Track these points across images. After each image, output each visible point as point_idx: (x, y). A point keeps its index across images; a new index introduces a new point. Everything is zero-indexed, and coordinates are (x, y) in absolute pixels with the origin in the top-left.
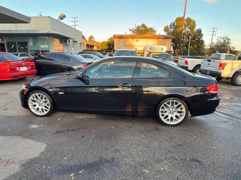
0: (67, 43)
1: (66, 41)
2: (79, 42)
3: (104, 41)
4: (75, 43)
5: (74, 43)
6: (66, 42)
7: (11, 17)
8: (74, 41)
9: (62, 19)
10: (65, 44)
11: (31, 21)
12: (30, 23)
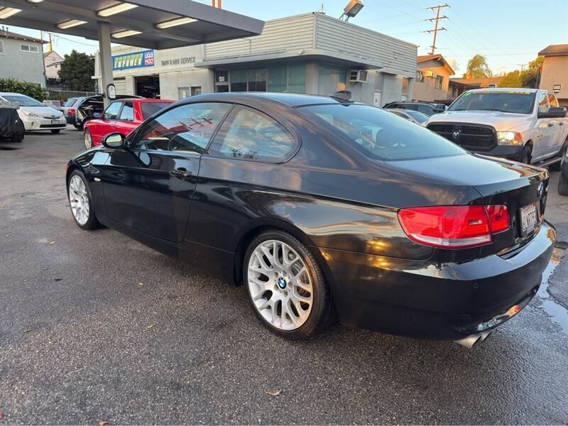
0: (358, 80)
1: (356, 73)
2: (400, 77)
3: (517, 72)
4: (387, 81)
5: (383, 80)
6: (355, 78)
7: (219, 25)
8: (384, 74)
9: (353, 15)
10: (351, 83)
11: (264, 30)
12: (263, 33)
